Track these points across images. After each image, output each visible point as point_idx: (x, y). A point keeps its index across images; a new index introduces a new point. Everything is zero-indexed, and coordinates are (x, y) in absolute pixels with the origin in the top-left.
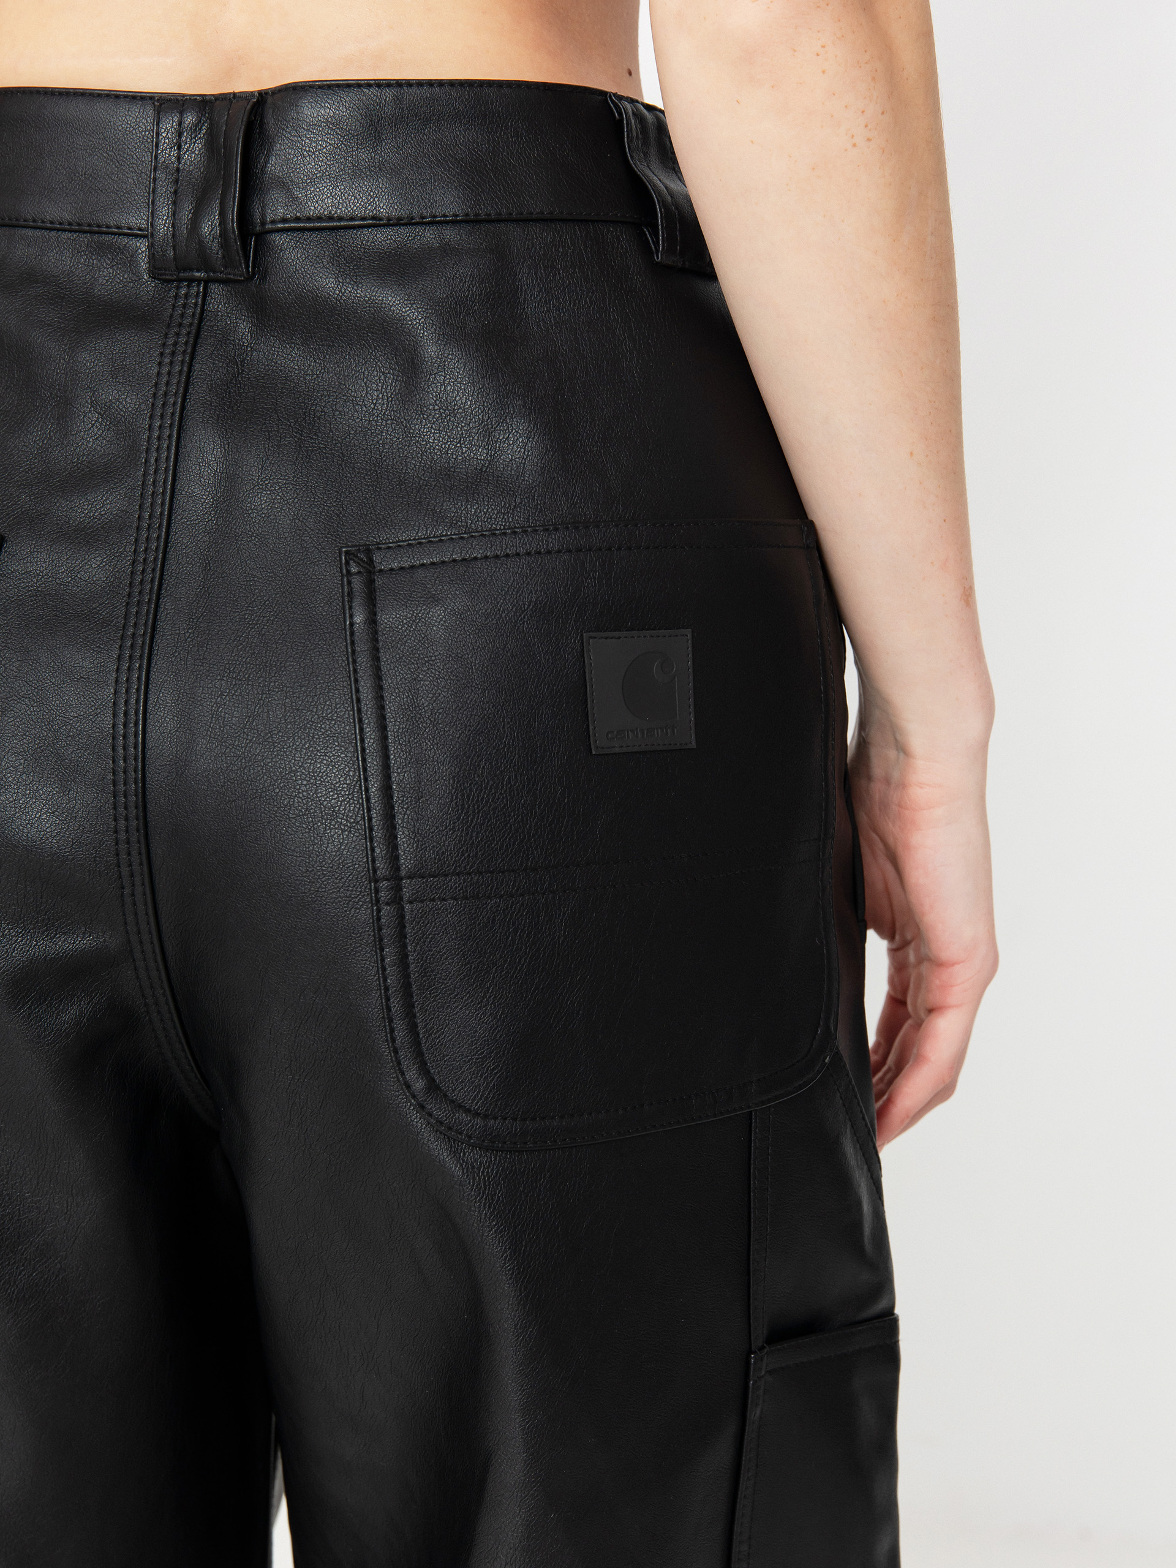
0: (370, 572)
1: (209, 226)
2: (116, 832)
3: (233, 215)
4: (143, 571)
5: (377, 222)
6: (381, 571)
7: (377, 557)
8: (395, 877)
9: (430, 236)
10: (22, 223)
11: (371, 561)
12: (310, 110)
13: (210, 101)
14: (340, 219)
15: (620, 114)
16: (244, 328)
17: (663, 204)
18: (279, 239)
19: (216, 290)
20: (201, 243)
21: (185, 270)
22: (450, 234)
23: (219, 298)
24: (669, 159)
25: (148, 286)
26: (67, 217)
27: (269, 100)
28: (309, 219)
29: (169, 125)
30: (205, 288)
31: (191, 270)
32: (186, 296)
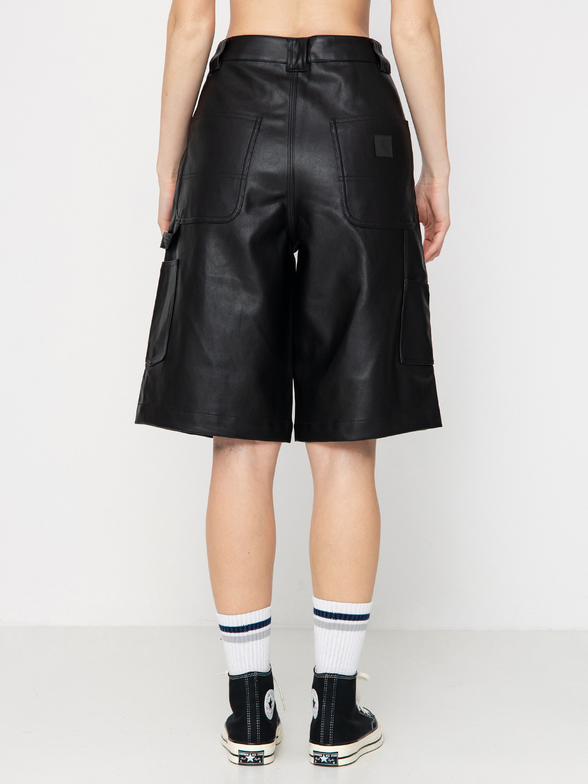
0: (335, 123)
1: (300, 62)
2: (288, 170)
3: (305, 60)
4: (291, 123)
5: (332, 61)
6: (337, 123)
7: (336, 120)
8: (343, 176)
9: (342, 63)
10: (259, 60)
11: (335, 121)
12: (318, 40)
13: (298, 39)
14: (325, 60)
15: (373, 42)
16: (306, 80)
17: (382, 61)
18: (313, 63)
19: (300, 73)
20: (298, 64)
21: (294, 70)
22: (345, 63)
23: (300, 75)
24: (380, 51)
25: (285, 73)
26: (270, 59)
27: (310, 39)
28: (319, 60)
29: (290, 43)
30: (298, 73)
31: (295, 69)
32: (294, 74)
